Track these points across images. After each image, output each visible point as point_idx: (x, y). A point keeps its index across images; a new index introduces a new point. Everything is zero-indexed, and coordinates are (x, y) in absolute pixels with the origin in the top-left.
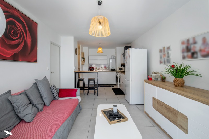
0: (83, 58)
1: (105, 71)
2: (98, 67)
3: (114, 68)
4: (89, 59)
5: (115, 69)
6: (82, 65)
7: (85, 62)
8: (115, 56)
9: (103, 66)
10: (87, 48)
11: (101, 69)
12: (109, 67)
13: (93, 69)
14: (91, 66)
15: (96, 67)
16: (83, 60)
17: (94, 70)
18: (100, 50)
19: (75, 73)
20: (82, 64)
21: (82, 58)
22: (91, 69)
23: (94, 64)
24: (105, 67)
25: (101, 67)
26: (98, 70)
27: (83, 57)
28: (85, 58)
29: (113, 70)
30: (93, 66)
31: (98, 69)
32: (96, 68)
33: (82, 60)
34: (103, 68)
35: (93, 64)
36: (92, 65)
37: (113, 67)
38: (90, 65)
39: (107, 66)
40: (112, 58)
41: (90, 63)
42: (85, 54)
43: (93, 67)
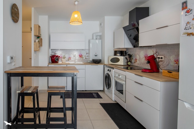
0: (38, 37)
1: (82, 63)
2: (67, 56)
3: (99, 58)
4: (51, 40)
5: (100, 60)
6: (35, 51)
7: (42, 45)
8: (100, 34)
9: (77, 54)
10: (46, 17)
11: (72, 59)
12: (87, 55)
13: (58, 60)
14: (53, 54)
15: (63, 55)
16: (37, 41)
17: (60, 62)
18: (76, 16)
19: (10, 75)
20: (35, 48)
21: (35, 36)
22: (54, 59)
23: (61, 50)
24: (81, 56)
25: (72, 56)
26: (66, 61)
27: (38, 34)
28: (42, 37)
29: (97, 62)
30: (58, 53)
31: (66, 59)
32: (64, 58)
33: (35, 42)
34: (77, 57)
35: (58, 50)
36: (56, 53)
37: (96, 56)
38: (52, 51)
39: (84, 54)
40: (95, 38)
41: (52, 47)
42: (41, 28)
43: (57, 56)
